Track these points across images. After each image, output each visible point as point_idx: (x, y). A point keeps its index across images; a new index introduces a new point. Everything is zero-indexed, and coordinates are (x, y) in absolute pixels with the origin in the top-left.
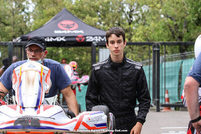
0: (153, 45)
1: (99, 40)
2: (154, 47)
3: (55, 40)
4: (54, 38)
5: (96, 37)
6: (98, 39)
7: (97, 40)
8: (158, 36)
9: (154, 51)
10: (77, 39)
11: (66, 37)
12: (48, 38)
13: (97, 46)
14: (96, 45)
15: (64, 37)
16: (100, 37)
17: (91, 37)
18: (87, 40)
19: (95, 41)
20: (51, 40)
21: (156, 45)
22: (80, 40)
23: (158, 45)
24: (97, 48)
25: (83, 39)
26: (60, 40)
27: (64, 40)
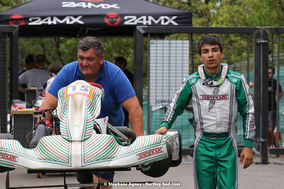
0: (256, 32)
1: (150, 23)
2: (258, 36)
3: (62, 22)
4: (61, 18)
5: (144, 17)
6: (147, 21)
7: (145, 22)
8: (259, 19)
9: (258, 45)
10: (106, 21)
11: (84, 17)
12: (49, 19)
13: (145, 35)
14: (143, 32)
15: (80, 17)
16: (150, 18)
17: (135, 18)
18: (126, 23)
19: (142, 24)
20: (55, 23)
21: (261, 32)
22: (113, 23)
23: (265, 32)
24: (145, 39)
25: (119, 20)
26: (72, 23)
27: (81, 22)
